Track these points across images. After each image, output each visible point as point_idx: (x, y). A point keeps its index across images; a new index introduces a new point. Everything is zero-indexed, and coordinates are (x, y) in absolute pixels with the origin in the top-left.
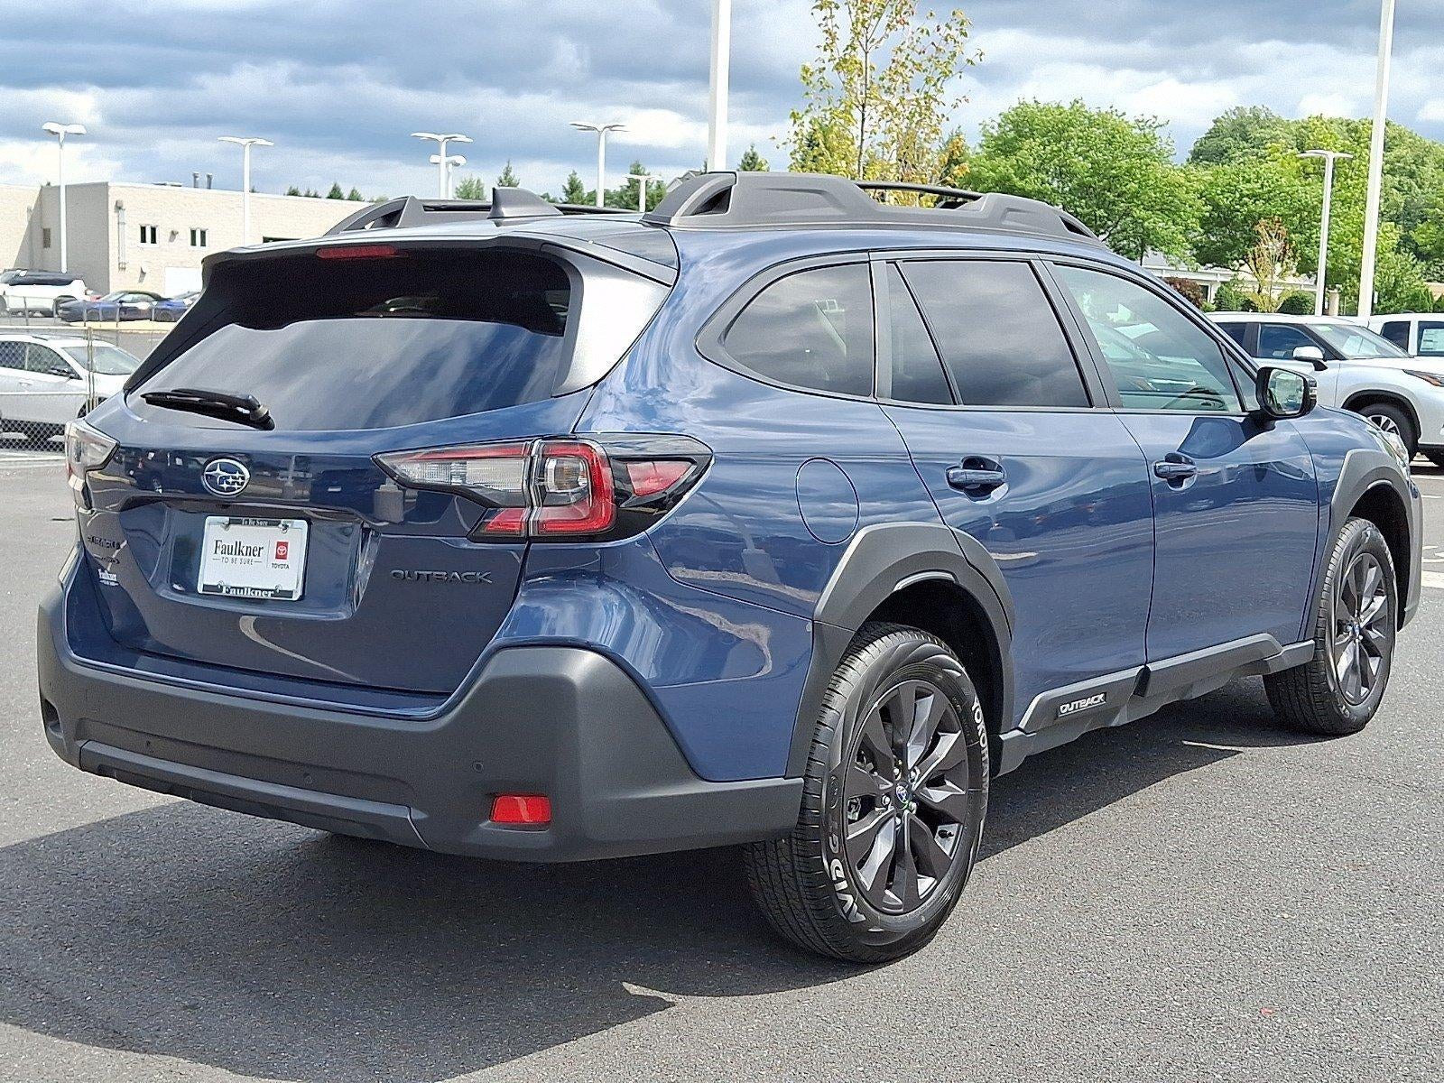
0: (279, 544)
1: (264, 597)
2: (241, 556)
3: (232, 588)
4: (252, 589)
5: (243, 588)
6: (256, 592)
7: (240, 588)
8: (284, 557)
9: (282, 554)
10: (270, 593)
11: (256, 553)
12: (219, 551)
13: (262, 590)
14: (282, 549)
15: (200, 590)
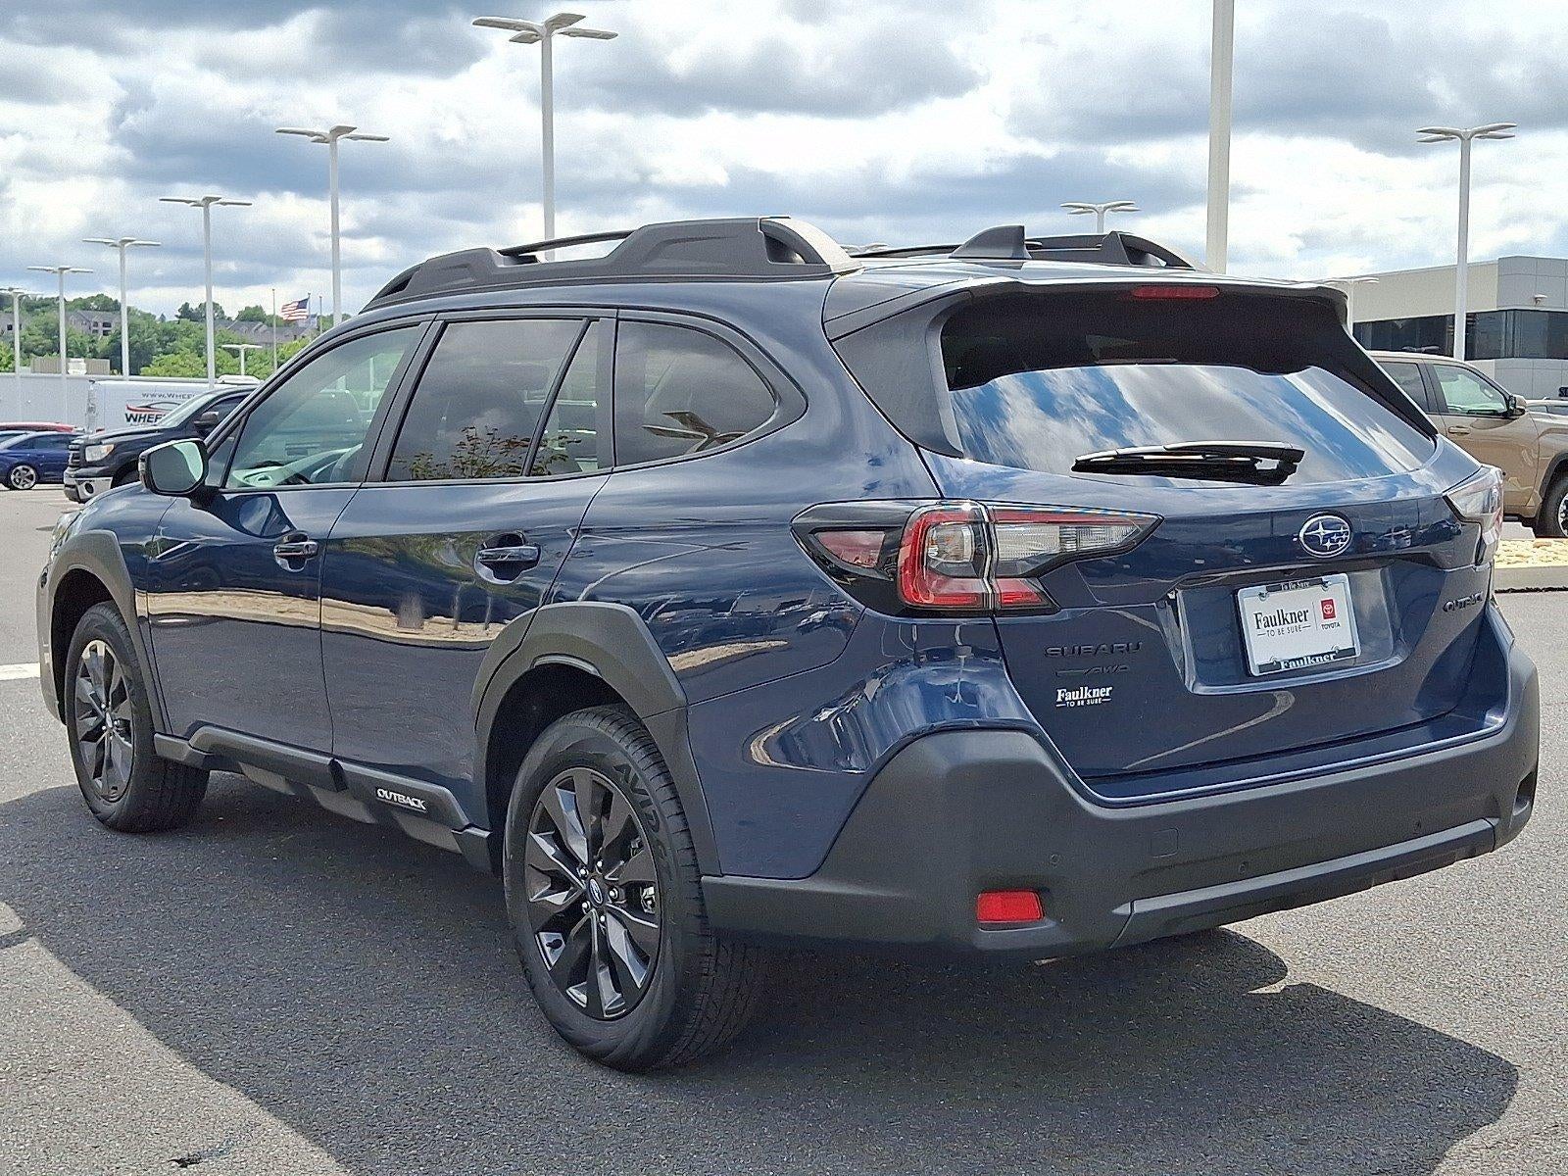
0: (1324, 603)
1: (1327, 661)
2: (1287, 625)
3: (1290, 661)
4: (1311, 657)
5: (1302, 658)
6: (1317, 658)
7: (1299, 659)
8: (1333, 616)
9: (1329, 613)
10: (1331, 656)
11: (1302, 618)
12: (1262, 626)
13: (1322, 655)
14: (1328, 607)
15: (1255, 673)
